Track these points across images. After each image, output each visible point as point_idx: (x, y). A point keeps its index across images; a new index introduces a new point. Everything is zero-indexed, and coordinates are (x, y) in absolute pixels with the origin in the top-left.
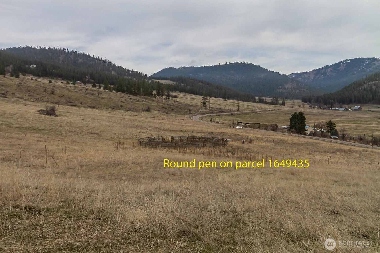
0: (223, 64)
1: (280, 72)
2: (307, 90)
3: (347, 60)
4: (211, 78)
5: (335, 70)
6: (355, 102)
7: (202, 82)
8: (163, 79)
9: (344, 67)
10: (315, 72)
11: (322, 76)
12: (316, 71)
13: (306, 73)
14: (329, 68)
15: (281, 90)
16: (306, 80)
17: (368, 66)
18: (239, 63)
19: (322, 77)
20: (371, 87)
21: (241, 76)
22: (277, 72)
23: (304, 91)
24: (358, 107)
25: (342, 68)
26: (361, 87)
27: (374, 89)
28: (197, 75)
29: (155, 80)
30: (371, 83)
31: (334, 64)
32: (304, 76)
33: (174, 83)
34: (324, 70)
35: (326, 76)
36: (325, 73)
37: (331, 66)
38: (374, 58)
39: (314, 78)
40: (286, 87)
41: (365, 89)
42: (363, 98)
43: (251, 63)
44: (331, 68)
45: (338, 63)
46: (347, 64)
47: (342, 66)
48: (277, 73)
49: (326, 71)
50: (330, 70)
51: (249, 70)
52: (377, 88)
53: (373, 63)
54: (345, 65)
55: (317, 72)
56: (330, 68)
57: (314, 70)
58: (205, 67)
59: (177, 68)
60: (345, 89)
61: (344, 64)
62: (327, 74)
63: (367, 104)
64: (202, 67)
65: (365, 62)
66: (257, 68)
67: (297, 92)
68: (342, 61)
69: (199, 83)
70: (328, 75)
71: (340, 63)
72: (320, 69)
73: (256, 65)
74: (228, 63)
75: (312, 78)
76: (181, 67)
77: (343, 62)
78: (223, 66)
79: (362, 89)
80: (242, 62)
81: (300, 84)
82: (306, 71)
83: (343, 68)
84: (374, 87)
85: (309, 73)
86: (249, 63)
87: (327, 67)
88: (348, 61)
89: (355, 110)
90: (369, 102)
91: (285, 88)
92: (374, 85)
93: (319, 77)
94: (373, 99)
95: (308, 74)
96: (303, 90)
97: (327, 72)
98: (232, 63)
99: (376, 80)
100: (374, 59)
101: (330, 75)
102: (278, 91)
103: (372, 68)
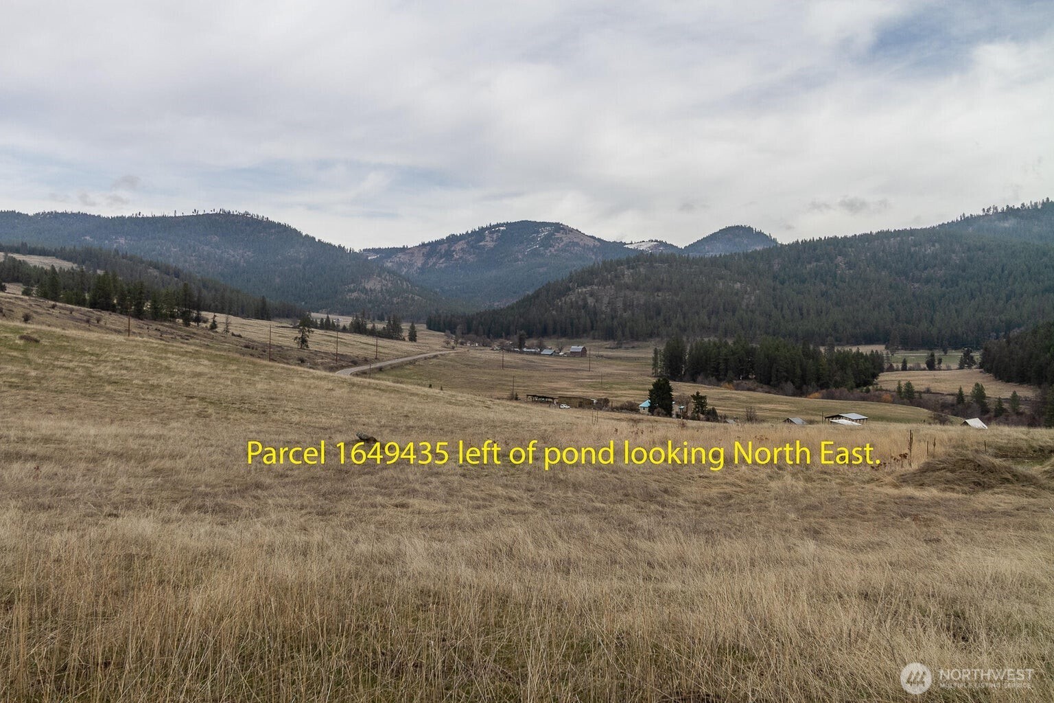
0: (185, 214)
1: (348, 247)
2: (420, 296)
3: (499, 225)
4: (153, 253)
5: (472, 247)
6: (555, 332)
7: (156, 267)
8: (32, 252)
9: (492, 241)
10: (424, 250)
11: (441, 261)
12: (428, 247)
13: (404, 249)
14: (459, 241)
15: (355, 294)
16: (405, 270)
17: (547, 242)
18: (233, 215)
19: (442, 263)
20: (585, 300)
21: (241, 251)
22: (339, 246)
23: (413, 299)
24: (579, 348)
25: (489, 243)
26: (563, 299)
27: (593, 304)
28: (107, 242)
29: (18, 257)
30: (584, 290)
31: (470, 232)
32: (400, 258)
33: (75, 266)
34: (445, 246)
35: (453, 262)
36: (449, 254)
37: (462, 237)
38: (557, 224)
39: (423, 265)
40: (368, 287)
41: (571, 302)
42: (572, 324)
43: (265, 217)
44: (463, 242)
45: (477, 230)
46: (500, 234)
47: (488, 238)
48: (341, 249)
49: (453, 249)
50: (459, 247)
51: (262, 234)
52: (596, 302)
53: (558, 235)
54: (495, 236)
55: (431, 249)
56: (461, 242)
57: (423, 245)
58: (130, 218)
59: (31, 214)
60: (529, 301)
61: (494, 232)
62: (455, 256)
63: (581, 338)
64: (122, 218)
65: (538, 232)
66: (286, 233)
67: (395, 300)
68: (488, 225)
69: (150, 270)
70: (456, 260)
71: (482, 230)
72: (437, 242)
73: (282, 223)
74: (201, 213)
75: (419, 265)
76: (41, 211)
77: (491, 228)
78: (185, 219)
79: (565, 303)
80: (242, 212)
81: (399, 279)
82: (404, 246)
83: (491, 244)
84: (590, 301)
85: (411, 251)
86: (261, 215)
87: (453, 239)
88: (502, 228)
89: (574, 354)
90: (585, 335)
91: (365, 291)
92: (591, 296)
93: (435, 264)
94: (592, 328)
95: (409, 253)
96: (410, 296)
97: (454, 251)
98: (213, 212)
99: (592, 284)
100: (558, 227)
101: (461, 258)
102: (348, 297)
103: (556, 248)
